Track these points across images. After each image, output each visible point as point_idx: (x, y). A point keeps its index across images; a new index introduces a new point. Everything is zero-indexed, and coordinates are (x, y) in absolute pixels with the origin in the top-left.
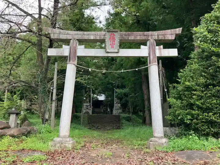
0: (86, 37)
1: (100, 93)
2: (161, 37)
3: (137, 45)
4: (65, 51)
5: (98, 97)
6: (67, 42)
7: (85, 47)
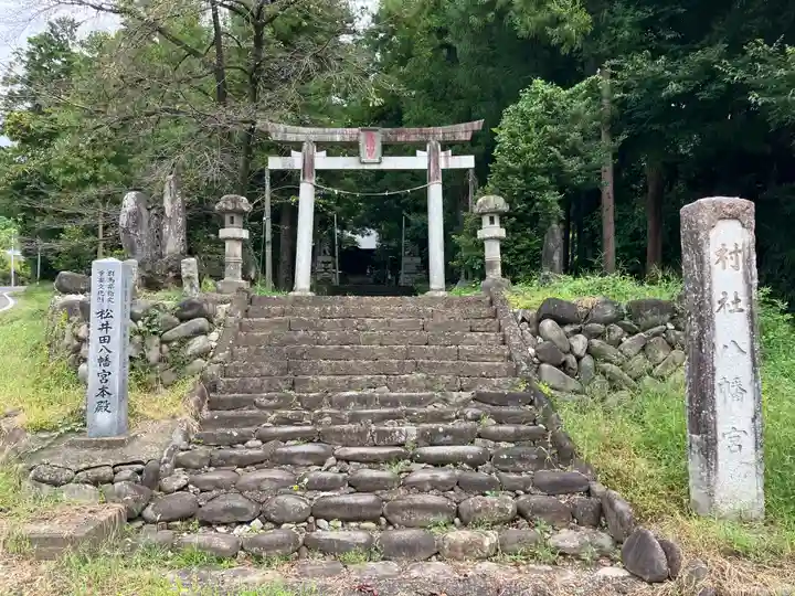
0: (328, 138)
1: (361, 226)
2: (449, 137)
3: (409, 150)
4: (295, 161)
5: (358, 238)
6: (298, 146)
7: (328, 155)
